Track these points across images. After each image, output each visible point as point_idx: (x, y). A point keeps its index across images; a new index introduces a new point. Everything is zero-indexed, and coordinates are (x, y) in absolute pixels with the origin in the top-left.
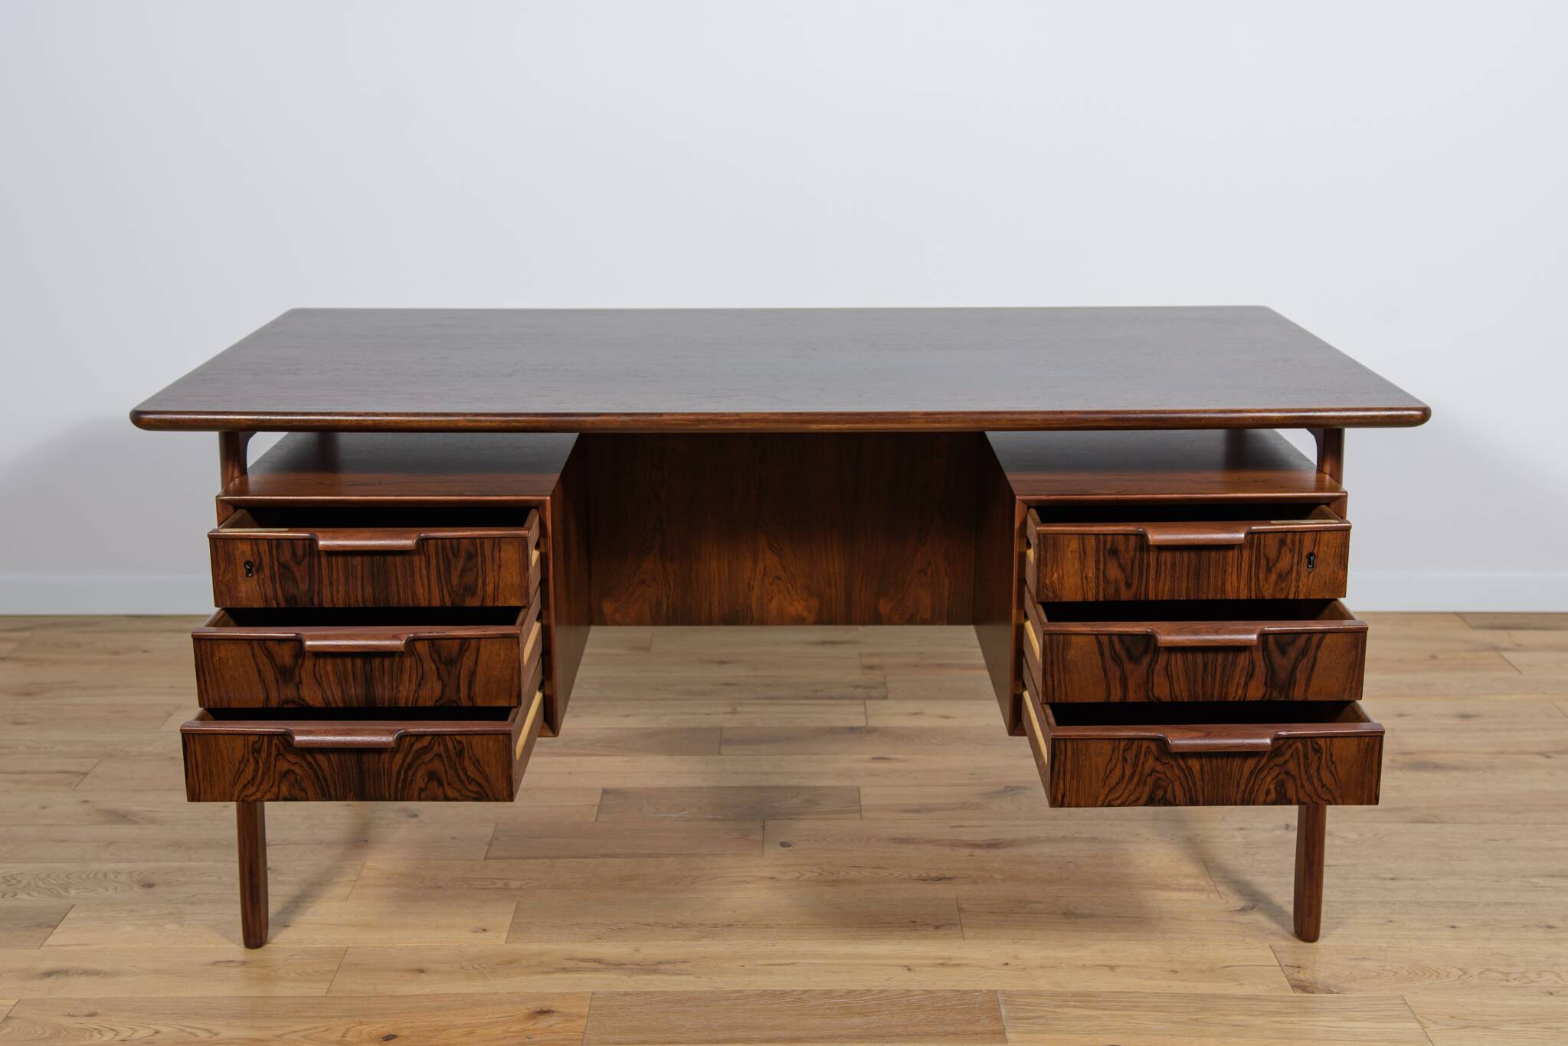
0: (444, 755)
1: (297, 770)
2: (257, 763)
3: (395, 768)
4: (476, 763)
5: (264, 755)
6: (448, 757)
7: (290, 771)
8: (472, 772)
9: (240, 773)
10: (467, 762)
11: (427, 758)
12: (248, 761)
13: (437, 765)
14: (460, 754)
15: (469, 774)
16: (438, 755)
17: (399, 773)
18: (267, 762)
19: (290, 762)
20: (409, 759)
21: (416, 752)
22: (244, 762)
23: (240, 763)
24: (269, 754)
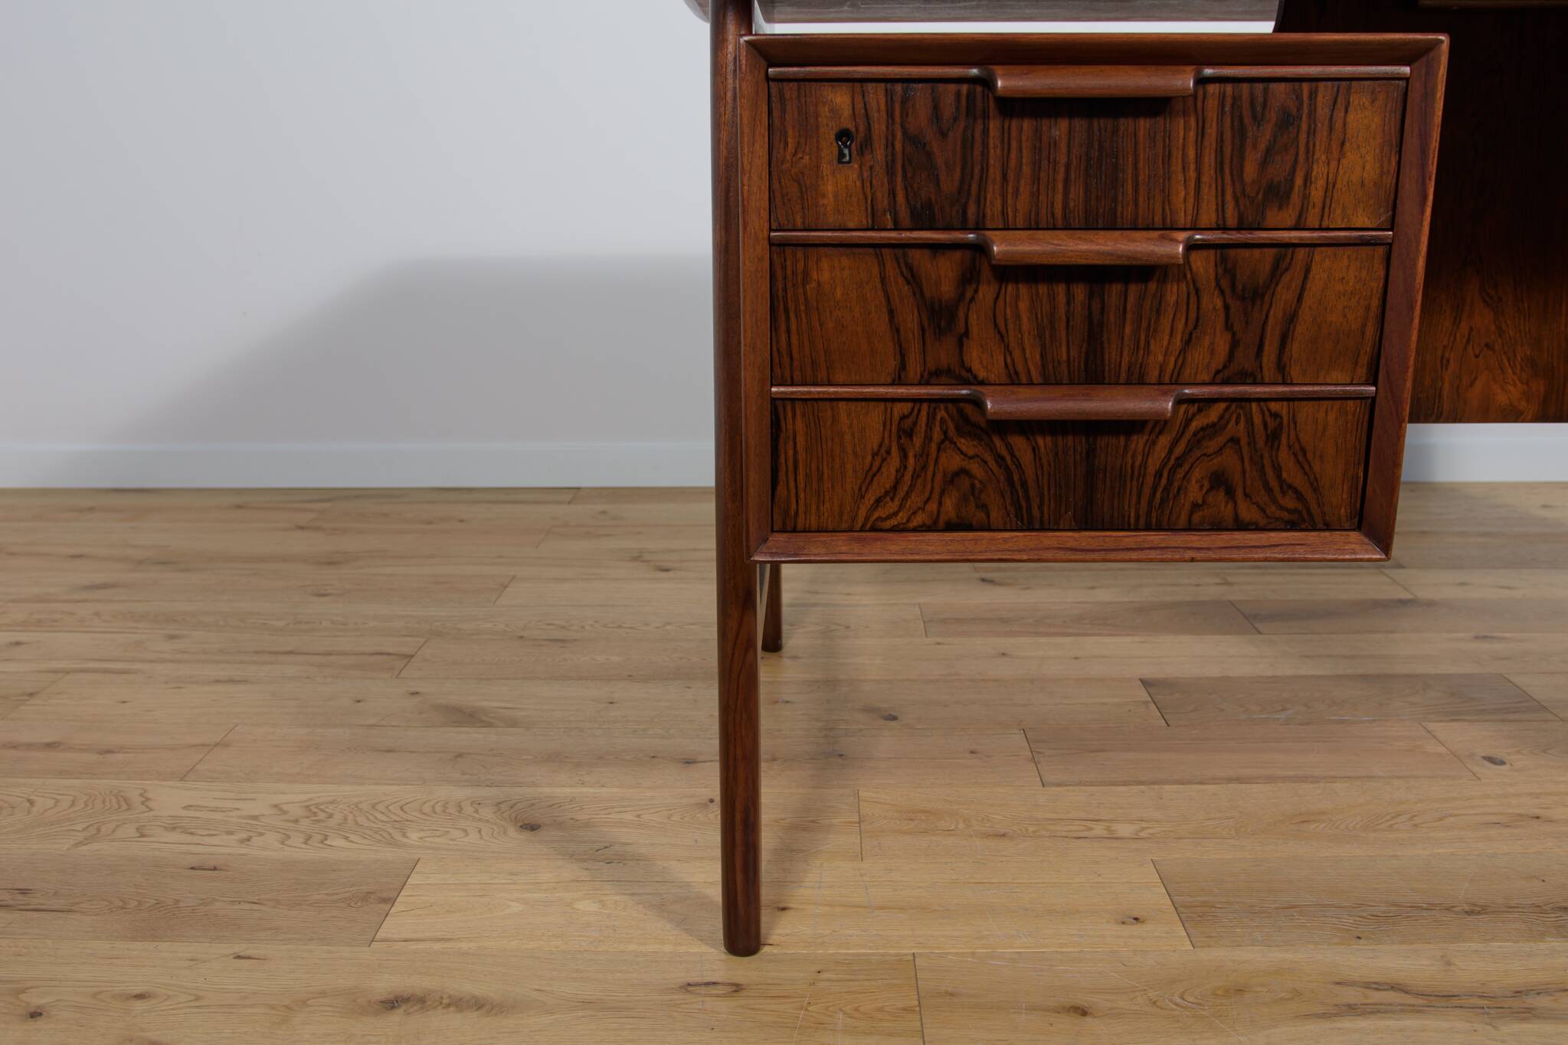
0: (1244, 442)
1: (975, 468)
2: (904, 456)
3: (1151, 469)
4: (1301, 454)
5: (918, 441)
6: (1252, 443)
7: (963, 472)
8: (1292, 474)
9: (871, 475)
10: (1284, 456)
11: (1212, 445)
12: (888, 453)
13: (1229, 460)
14: (1273, 437)
15: (1284, 475)
16: (1235, 441)
17: (1159, 474)
18: (923, 454)
19: (965, 455)
20: (1179, 450)
21: (1195, 434)
22: (881, 454)
23: (875, 455)
24: (928, 438)
